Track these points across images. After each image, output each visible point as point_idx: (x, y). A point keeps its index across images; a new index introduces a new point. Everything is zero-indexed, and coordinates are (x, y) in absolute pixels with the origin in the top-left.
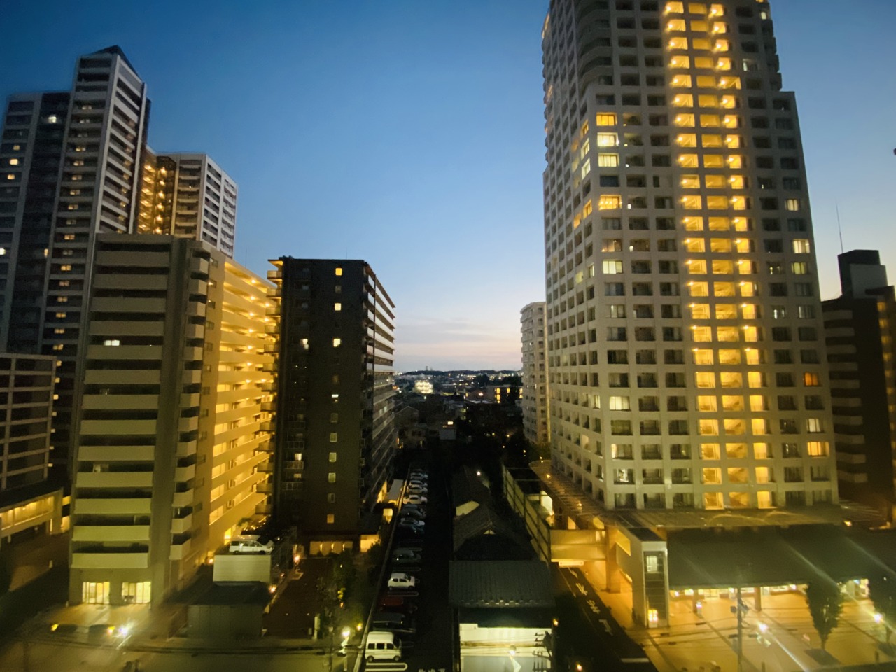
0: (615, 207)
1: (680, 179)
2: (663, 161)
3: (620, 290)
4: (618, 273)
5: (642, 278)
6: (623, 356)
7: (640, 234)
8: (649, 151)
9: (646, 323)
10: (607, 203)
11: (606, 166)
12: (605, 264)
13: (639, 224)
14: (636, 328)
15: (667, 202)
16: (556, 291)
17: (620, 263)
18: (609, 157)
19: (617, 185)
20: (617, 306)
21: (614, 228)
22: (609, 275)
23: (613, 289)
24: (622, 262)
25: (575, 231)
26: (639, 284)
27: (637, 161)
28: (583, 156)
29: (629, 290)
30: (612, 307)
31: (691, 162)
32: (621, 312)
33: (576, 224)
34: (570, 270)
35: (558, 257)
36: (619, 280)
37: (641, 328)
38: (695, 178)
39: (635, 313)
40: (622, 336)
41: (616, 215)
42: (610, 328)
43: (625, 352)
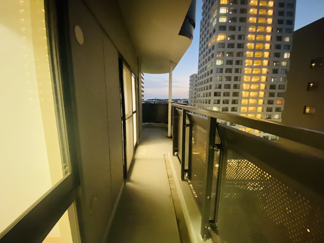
0: (223, 39)
1: (249, 28)
2: (243, 20)
3: (221, 71)
4: (221, 65)
5: (229, 66)
6: (219, 94)
7: (231, 50)
8: (239, 15)
9: (228, 83)
10: (221, 37)
11: (222, 22)
12: (217, 61)
13: (231, 46)
14: (225, 84)
15: (243, 37)
16: (201, 70)
17: (222, 61)
18: (223, 18)
19: (225, 30)
20: (219, 77)
21: (222, 47)
22: (218, 65)
23: (219, 70)
24: (223, 60)
25: (209, 47)
26: (228, 69)
27: (233, 19)
28: (214, 17)
29: (224, 71)
30: (218, 77)
31: (254, 20)
32: (221, 78)
33: (210, 45)
34: (206, 62)
35: (203, 57)
36: (222, 67)
37: (227, 84)
38: (254, 27)
39: (225, 79)
40: (220, 87)
41: (223, 42)
42: (216, 85)
43: (220, 93)
